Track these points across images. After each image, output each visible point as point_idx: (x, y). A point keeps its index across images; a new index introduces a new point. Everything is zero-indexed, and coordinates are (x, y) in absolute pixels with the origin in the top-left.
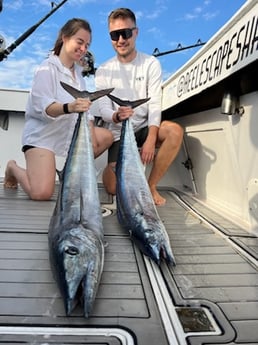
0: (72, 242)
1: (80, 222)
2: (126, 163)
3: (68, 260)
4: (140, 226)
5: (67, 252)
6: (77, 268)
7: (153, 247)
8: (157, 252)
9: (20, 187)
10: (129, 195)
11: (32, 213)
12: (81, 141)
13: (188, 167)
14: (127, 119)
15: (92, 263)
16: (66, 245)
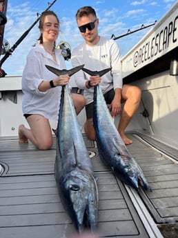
0: (74, 181)
1: (76, 165)
2: (100, 118)
3: (73, 195)
4: (120, 164)
5: (71, 189)
6: (81, 201)
7: (133, 178)
8: (136, 182)
9: (29, 142)
10: (106, 141)
11: (41, 160)
12: (66, 106)
13: (145, 116)
14: (98, 85)
15: (90, 195)
16: (70, 184)
